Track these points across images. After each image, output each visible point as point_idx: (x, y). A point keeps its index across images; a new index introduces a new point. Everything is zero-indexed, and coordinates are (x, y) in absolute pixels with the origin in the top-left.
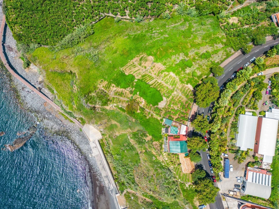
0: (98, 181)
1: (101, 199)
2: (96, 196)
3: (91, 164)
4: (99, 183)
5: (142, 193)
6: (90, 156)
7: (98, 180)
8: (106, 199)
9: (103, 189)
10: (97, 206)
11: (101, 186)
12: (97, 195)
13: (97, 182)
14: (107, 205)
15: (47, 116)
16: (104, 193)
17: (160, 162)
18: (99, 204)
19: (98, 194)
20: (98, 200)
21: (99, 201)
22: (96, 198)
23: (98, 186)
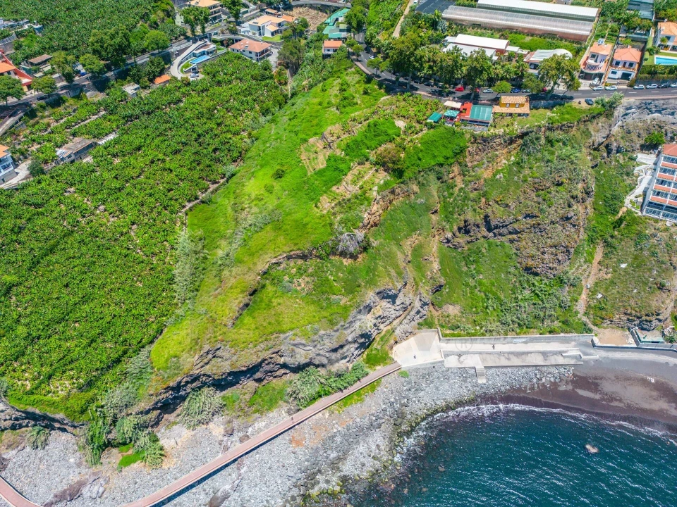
0: (559, 386)
1: (613, 393)
2: (604, 402)
3: (508, 387)
4: (564, 383)
5: (585, 262)
6: (482, 381)
7: (554, 384)
8: (614, 378)
9: (581, 378)
10: (637, 408)
11: (572, 382)
12: (603, 399)
13: (563, 388)
14: (631, 382)
15: (333, 455)
16: (596, 378)
17: (509, 165)
18: (629, 402)
19: (598, 397)
20: (616, 400)
21: (620, 400)
22: (612, 404)
23: (573, 390)
